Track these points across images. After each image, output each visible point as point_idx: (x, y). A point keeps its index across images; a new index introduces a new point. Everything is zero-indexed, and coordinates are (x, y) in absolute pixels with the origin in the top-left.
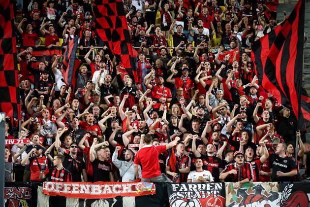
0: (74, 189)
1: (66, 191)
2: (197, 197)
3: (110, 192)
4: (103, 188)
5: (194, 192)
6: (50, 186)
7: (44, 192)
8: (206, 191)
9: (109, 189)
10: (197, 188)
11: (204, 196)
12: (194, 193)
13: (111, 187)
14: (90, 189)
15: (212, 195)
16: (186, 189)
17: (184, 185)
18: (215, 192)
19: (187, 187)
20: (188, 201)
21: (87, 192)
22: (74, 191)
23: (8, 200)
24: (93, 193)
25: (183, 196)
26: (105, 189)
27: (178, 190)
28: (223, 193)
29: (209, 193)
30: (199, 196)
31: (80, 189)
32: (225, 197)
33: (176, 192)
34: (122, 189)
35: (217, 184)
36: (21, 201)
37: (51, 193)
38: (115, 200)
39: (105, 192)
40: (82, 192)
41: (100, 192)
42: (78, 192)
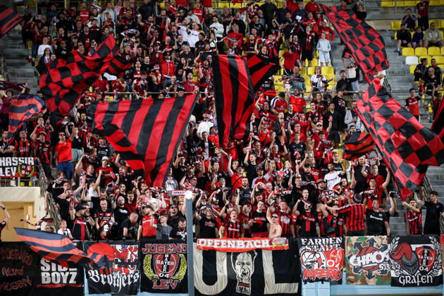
0: (222, 244)
1: (215, 247)
2: (322, 251)
3: (252, 247)
4: (246, 244)
5: (319, 245)
6: (203, 243)
7: (198, 248)
8: (329, 244)
9: (251, 244)
10: (322, 242)
11: (327, 249)
12: (319, 247)
13: (253, 242)
14: (236, 244)
15: (334, 248)
16: (313, 244)
17: (311, 240)
18: (337, 245)
19: (314, 241)
20: (315, 253)
21: (233, 247)
22: (222, 247)
23: (170, 255)
24: (238, 247)
25: (310, 249)
26: (248, 244)
27: (306, 244)
28: (342, 245)
29: (331, 246)
30: (324, 250)
31: (227, 244)
32: (344, 248)
33: (305, 246)
34: (261, 244)
35: (338, 238)
36: (180, 255)
37: (204, 248)
38: (256, 254)
39: (247, 247)
40: (229, 247)
41: (243, 247)
42: (225, 247)
